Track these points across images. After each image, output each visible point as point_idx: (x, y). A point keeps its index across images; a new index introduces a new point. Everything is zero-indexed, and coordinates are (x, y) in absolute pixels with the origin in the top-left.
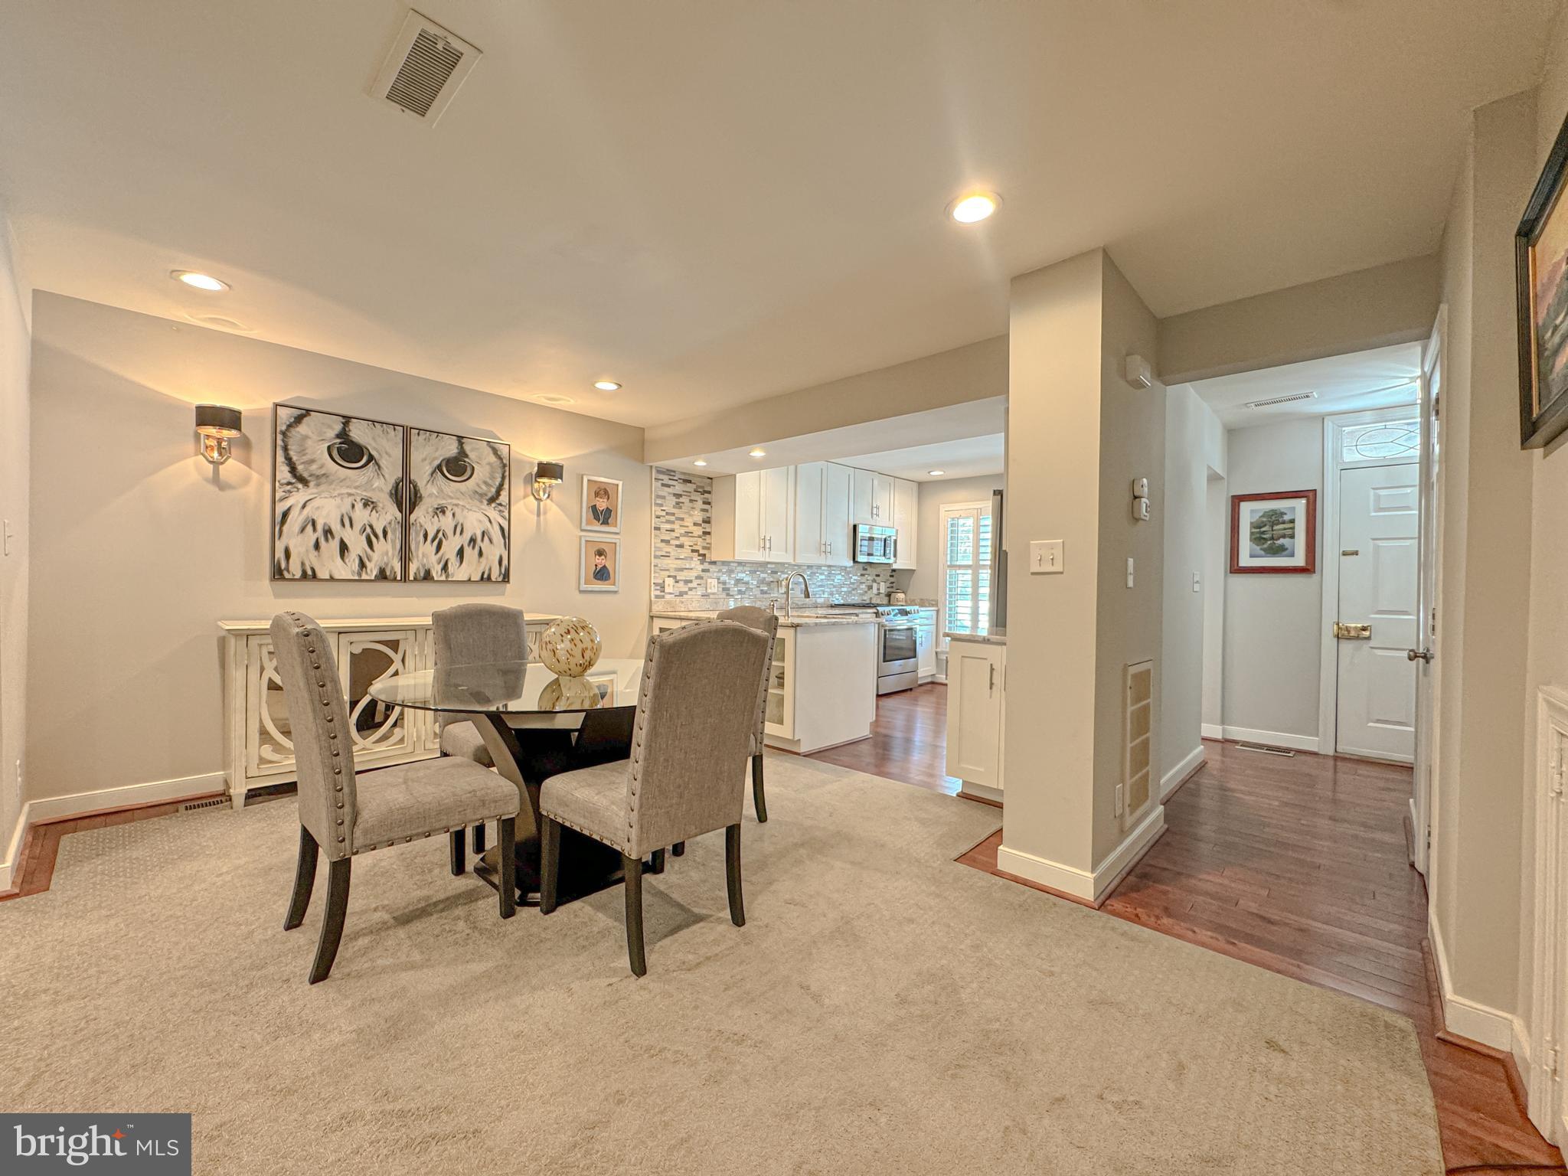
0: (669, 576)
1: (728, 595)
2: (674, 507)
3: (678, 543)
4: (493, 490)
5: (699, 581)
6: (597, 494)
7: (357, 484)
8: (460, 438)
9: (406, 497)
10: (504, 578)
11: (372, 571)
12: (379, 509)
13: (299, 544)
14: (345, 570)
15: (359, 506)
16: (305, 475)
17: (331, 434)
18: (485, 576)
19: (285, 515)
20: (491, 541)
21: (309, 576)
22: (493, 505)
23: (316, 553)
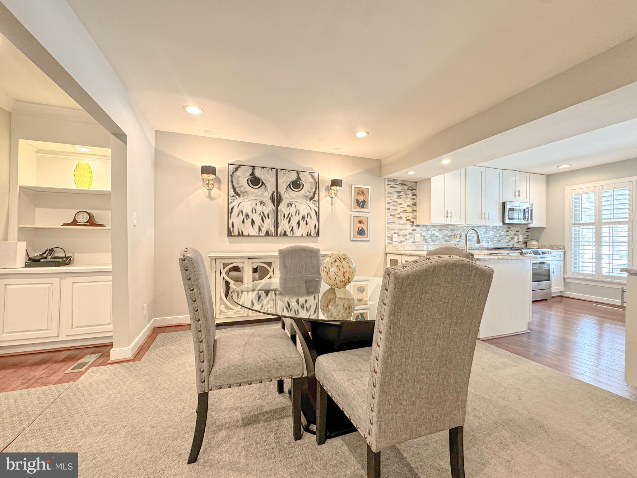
0: (395, 233)
1: (426, 242)
2: (397, 198)
3: (399, 216)
4: (312, 194)
5: (410, 235)
6: (358, 194)
7: (258, 195)
8: (298, 171)
9: (276, 199)
10: (317, 234)
11: (263, 233)
12: (266, 205)
13: (236, 220)
14: (253, 231)
15: (259, 204)
16: (239, 192)
17: (248, 174)
18: (309, 234)
19: (232, 209)
20: (311, 218)
21: (241, 234)
22: (312, 201)
23: (243, 225)
